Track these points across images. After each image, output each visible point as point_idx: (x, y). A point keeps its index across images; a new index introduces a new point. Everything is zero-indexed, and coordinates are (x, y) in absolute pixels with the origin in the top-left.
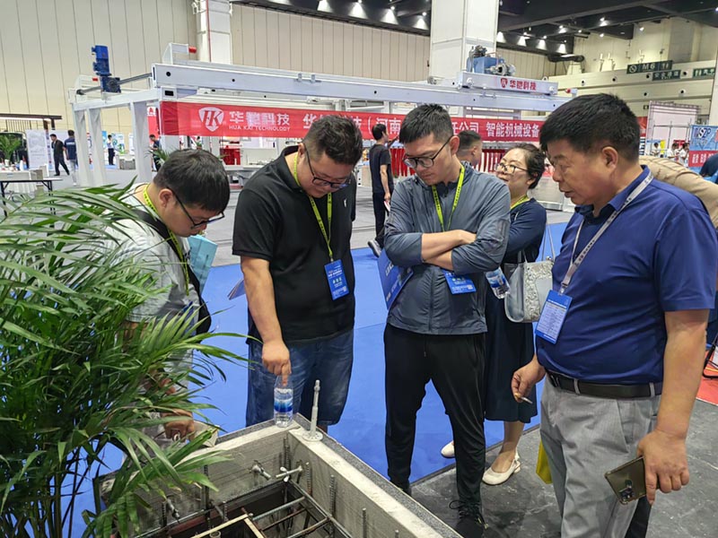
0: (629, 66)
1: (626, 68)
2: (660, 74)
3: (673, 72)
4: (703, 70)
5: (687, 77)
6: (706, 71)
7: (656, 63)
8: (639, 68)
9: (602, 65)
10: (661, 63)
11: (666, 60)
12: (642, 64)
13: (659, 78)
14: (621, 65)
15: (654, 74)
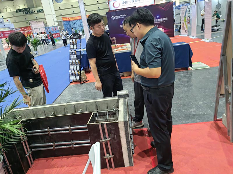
0: (16, 10)
1: (15, 11)
2: (27, 12)
3: (31, 11)
4: (39, 10)
5: (35, 13)
6: (40, 10)
7: (25, 9)
8: (20, 11)
9: (6, 10)
10: (26, 8)
11: (27, 7)
12: (20, 9)
13: (27, 13)
14: (14, 10)
15: (25, 12)
